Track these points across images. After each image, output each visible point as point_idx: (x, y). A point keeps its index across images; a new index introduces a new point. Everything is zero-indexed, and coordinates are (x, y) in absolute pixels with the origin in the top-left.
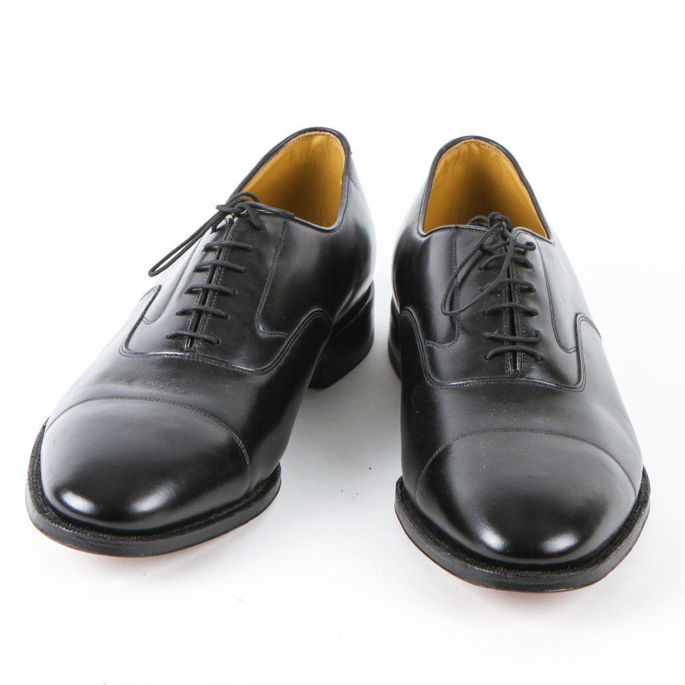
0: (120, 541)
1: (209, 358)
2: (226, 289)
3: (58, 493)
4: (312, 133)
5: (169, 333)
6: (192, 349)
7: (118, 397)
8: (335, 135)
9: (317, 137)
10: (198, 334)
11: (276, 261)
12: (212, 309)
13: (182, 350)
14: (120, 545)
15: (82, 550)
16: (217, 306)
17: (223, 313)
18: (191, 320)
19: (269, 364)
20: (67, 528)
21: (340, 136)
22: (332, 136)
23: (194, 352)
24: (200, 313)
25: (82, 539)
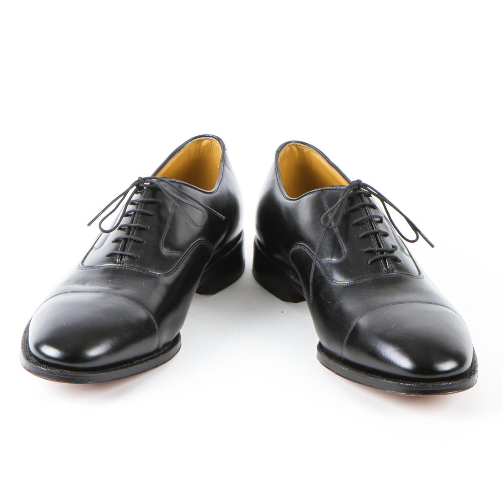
0: (76, 374)
1: (132, 267)
2: (142, 226)
3: (38, 346)
4: (202, 138)
5: (107, 253)
6: (121, 262)
7: (76, 292)
8: (215, 138)
9: (205, 140)
10: (125, 253)
11: (174, 209)
12: (133, 237)
13: (115, 263)
14: (76, 376)
15: (53, 381)
16: (136, 236)
17: (141, 240)
18: (121, 245)
19: (170, 271)
20: (43, 367)
21: (218, 139)
22: (214, 139)
23: (123, 263)
24: (126, 240)
25: (52, 373)
